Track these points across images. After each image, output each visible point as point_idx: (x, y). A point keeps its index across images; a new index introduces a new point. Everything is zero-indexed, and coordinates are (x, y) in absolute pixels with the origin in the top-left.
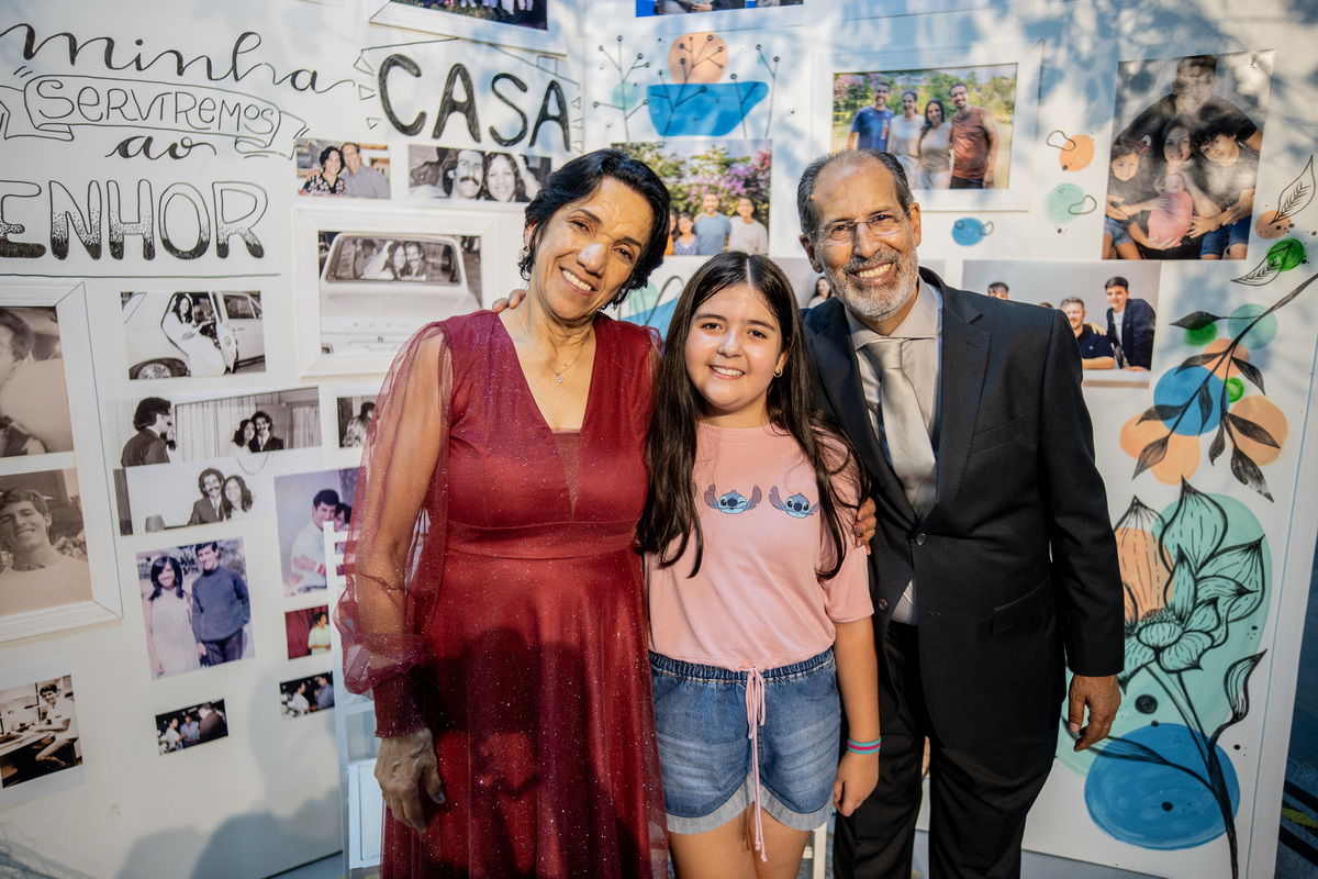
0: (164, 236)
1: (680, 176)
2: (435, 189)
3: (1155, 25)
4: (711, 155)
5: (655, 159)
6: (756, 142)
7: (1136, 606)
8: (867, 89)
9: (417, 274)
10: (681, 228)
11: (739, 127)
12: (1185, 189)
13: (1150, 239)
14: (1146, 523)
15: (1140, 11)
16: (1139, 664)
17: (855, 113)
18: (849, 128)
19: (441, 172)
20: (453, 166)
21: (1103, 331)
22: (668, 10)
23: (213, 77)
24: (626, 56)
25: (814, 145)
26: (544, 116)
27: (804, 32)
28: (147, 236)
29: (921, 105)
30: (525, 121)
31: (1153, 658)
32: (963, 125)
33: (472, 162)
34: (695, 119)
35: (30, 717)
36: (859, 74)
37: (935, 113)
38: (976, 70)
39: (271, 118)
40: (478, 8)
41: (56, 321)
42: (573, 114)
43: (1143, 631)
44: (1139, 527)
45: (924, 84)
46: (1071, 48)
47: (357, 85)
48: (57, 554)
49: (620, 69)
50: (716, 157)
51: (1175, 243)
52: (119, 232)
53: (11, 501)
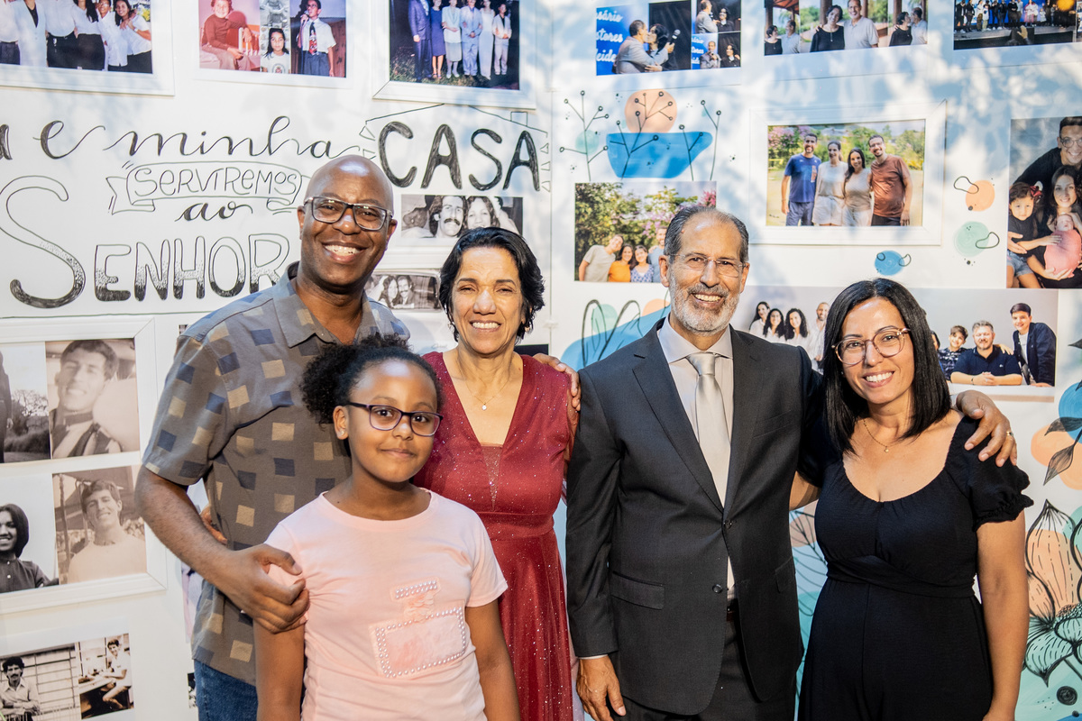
0: (212, 280)
1: (636, 213)
2: (423, 230)
3: (1038, 90)
4: (663, 195)
5: (614, 197)
6: (702, 184)
7: (1053, 602)
8: (797, 139)
9: (407, 303)
10: (637, 257)
11: (687, 170)
12: (1074, 228)
13: (1046, 271)
14: (1058, 525)
15: (1026, 78)
16: (1058, 658)
17: (788, 159)
18: (783, 172)
19: (428, 216)
20: (438, 210)
21: (1011, 351)
22: (624, 70)
23: (254, 153)
24: (589, 108)
25: (753, 187)
26: (516, 162)
27: (741, 90)
28: (200, 280)
29: (844, 153)
30: (500, 168)
31: (1071, 651)
32: (881, 171)
33: (454, 206)
34: (649, 163)
35: (100, 664)
36: (790, 126)
37: (856, 161)
38: (890, 124)
39: (294, 181)
40: (461, 77)
41: (134, 349)
42: (542, 158)
43: (1061, 625)
44: (1052, 528)
45: (846, 135)
46: (970, 107)
47: (361, 150)
48: (124, 533)
49: (583, 120)
50: (667, 196)
51: (1069, 274)
52: (181, 278)
53: (96, 490)
